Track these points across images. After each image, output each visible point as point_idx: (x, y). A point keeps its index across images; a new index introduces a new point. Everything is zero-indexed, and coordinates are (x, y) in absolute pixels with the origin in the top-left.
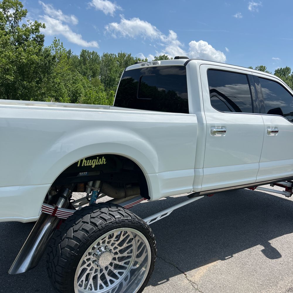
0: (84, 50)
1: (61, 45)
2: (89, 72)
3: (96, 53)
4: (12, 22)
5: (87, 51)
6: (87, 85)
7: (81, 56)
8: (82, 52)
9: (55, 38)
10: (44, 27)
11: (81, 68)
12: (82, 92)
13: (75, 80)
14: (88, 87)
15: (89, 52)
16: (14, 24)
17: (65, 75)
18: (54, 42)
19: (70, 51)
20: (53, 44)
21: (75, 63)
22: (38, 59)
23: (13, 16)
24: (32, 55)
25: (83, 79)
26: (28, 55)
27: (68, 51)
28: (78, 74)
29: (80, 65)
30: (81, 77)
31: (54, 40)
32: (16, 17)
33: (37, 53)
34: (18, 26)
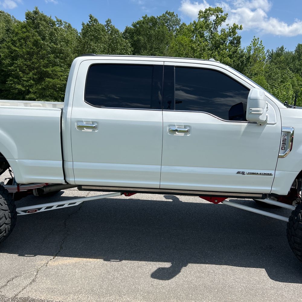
0: (300, 45)
1: (260, 43)
4: (212, 29)
6: (298, 83)
7: (296, 51)
8: (298, 46)
10: (241, 28)
11: (294, 65)
13: (283, 79)
14: (298, 85)
16: (213, 30)
17: (273, 74)
18: (253, 41)
19: (282, 48)
20: (252, 44)
21: (287, 59)
22: (231, 61)
23: (214, 23)
24: (225, 58)
25: (294, 77)
26: (222, 58)
27: (280, 47)
28: (288, 71)
29: (292, 62)
30: (292, 75)
31: (253, 40)
32: (216, 23)
33: (231, 55)
34: (217, 31)
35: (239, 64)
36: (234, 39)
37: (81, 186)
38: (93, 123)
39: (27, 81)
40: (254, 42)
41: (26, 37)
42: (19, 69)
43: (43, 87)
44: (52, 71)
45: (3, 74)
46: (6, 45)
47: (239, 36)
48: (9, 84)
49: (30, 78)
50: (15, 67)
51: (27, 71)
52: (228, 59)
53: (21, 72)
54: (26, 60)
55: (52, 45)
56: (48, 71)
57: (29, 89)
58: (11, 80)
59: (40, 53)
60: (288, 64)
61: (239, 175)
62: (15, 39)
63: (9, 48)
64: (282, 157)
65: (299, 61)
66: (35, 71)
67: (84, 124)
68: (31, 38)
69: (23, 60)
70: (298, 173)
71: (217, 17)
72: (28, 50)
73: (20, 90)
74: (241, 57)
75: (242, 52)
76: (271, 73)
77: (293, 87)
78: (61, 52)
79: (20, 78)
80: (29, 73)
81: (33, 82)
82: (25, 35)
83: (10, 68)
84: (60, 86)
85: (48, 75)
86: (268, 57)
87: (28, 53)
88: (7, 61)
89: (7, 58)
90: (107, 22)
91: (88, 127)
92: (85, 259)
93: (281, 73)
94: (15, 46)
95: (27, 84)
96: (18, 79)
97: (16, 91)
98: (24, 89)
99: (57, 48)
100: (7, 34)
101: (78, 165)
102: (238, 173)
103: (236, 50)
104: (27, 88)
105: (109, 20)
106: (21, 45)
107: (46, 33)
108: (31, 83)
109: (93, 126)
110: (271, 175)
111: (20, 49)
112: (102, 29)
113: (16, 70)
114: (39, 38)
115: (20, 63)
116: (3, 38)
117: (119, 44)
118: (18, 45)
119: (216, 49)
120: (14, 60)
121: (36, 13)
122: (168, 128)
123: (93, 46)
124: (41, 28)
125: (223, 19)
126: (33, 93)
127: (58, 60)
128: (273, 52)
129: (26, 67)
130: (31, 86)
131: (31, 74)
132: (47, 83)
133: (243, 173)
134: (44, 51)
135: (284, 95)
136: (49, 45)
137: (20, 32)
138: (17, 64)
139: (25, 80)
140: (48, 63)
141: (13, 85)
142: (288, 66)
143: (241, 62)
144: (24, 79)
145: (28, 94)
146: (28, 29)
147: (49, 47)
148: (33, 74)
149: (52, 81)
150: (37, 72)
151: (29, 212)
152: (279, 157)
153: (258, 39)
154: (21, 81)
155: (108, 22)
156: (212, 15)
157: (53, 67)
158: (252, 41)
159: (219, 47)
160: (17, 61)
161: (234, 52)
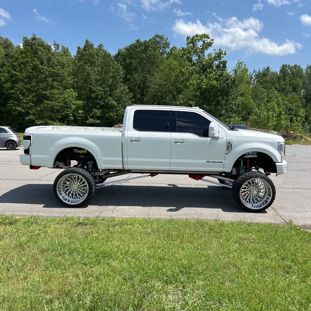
0: (284, 65)
2: (289, 88)
3: (299, 66)
4: (200, 53)
5: (288, 65)
6: (283, 102)
7: (281, 71)
8: (282, 67)
9: (239, 61)
10: (225, 54)
11: (279, 85)
12: (275, 110)
13: (269, 98)
14: (283, 104)
15: (290, 66)
16: (201, 55)
17: (259, 94)
19: (268, 68)
20: (237, 67)
21: (273, 79)
22: (217, 84)
23: (201, 48)
24: (212, 81)
25: (279, 96)
26: (209, 81)
27: (266, 68)
28: (274, 91)
29: (278, 81)
30: (278, 94)
31: (238, 63)
32: (203, 48)
33: (217, 78)
34: (204, 56)
35: (225, 86)
36: (221, 63)
37: (130, 170)
38: (138, 139)
39: (27, 103)
40: (239, 65)
41: (26, 62)
42: (19, 92)
43: (42, 109)
44: (50, 94)
45: (4, 97)
46: (6, 69)
47: (225, 60)
48: (9, 106)
49: (30, 100)
50: (15, 91)
51: (27, 94)
52: (214, 82)
53: (21, 95)
54: (26, 83)
55: (50, 70)
56: (46, 94)
57: (28, 111)
58: (11, 103)
59: (39, 77)
60: (274, 84)
61: (207, 163)
62: (15, 64)
63: (9, 72)
64: (228, 154)
65: (284, 81)
66: (35, 93)
67: (133, 139)
68: (30, 63)
69: (23, 84)
70: (235, 161)
71: (204, 42)
72: (28, 74)
73: (20, 112)
74: (227, 80)
75: (228, 75)
76: (257, 93)
77: (278, 106)
78: (58, 75)
79: (20, 101)
80: (29, 96)
81: (32, 104)
82: (24, 60)
83: (11, 91)
84: (57, 108)
85: (47, 98)
86: (255, 76)
87: (28, 77)
88: (8, 85)
89: (8, 82)
90: (99, 46)
91: (135, 141)
92: (133, 207)
93: (267, 92)
94: (15, 70)
95: (27, 106)
96: (18, 102)
97: (17, 113)
98: (23, 111)
99: (54, 72)
100: (6, 58)
101: (130, 159)
102: (207, 162)
103: (222, 73)
104: (27, 110)
105: (101, 44)
106: (21, 70)
107: (44, 58)
108: (31, 105)
109: (138, 140)
110: (222, 162)
111: (20, 73)
112: (96, 54)
113: (17, 93)
114: (38, 63)
115: (20, 86)
116: (3, 63)
117: (111, 67)
118: (18, 69)
119: (203, 72)
120: (15, 84)
121: (34, 39)
122: (174, 141)
123: (88, 70)
124: (40, 54)
125: (210, 44)
126: (32, 114)
127: (55, 83)
128: (260, 72)
129: (25, 91)
130: (30, 108)
131: (30, 97)
132: (46, 105)
133: (209, 162)
134: (43, 75)
135: (265, 115)
136: (47, 69)
137: (20, 57)
138: (17, 87)
139: (25, 103)
140: (46, 87)
141: (13, 107)
142: (274, 85)
143: (227, 85)
144: (25, 101)
145: (27, 116)
146: (27, 55)
147: (47, 71)
148: (33, 96)
149: (51, 104)
150: (36, 95)
151: (99, 187)
152: (226, 154)
153: (242, 62)
154: (21, 104)
155: (101, 47)
156: (199, 40)
157: (51, 89)
158: (237, 65)
159: (206, 70)
160: (17, 84)
161: (220, 76)
